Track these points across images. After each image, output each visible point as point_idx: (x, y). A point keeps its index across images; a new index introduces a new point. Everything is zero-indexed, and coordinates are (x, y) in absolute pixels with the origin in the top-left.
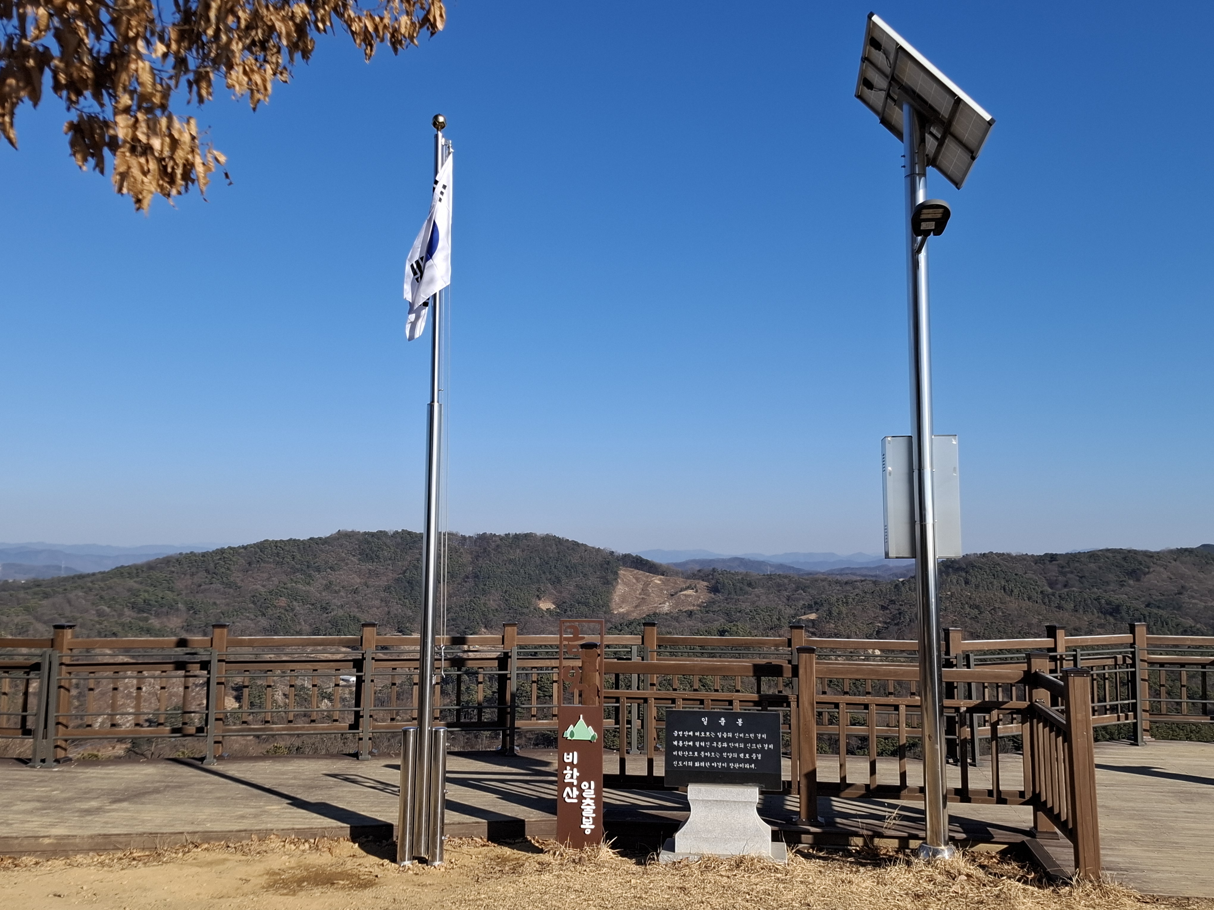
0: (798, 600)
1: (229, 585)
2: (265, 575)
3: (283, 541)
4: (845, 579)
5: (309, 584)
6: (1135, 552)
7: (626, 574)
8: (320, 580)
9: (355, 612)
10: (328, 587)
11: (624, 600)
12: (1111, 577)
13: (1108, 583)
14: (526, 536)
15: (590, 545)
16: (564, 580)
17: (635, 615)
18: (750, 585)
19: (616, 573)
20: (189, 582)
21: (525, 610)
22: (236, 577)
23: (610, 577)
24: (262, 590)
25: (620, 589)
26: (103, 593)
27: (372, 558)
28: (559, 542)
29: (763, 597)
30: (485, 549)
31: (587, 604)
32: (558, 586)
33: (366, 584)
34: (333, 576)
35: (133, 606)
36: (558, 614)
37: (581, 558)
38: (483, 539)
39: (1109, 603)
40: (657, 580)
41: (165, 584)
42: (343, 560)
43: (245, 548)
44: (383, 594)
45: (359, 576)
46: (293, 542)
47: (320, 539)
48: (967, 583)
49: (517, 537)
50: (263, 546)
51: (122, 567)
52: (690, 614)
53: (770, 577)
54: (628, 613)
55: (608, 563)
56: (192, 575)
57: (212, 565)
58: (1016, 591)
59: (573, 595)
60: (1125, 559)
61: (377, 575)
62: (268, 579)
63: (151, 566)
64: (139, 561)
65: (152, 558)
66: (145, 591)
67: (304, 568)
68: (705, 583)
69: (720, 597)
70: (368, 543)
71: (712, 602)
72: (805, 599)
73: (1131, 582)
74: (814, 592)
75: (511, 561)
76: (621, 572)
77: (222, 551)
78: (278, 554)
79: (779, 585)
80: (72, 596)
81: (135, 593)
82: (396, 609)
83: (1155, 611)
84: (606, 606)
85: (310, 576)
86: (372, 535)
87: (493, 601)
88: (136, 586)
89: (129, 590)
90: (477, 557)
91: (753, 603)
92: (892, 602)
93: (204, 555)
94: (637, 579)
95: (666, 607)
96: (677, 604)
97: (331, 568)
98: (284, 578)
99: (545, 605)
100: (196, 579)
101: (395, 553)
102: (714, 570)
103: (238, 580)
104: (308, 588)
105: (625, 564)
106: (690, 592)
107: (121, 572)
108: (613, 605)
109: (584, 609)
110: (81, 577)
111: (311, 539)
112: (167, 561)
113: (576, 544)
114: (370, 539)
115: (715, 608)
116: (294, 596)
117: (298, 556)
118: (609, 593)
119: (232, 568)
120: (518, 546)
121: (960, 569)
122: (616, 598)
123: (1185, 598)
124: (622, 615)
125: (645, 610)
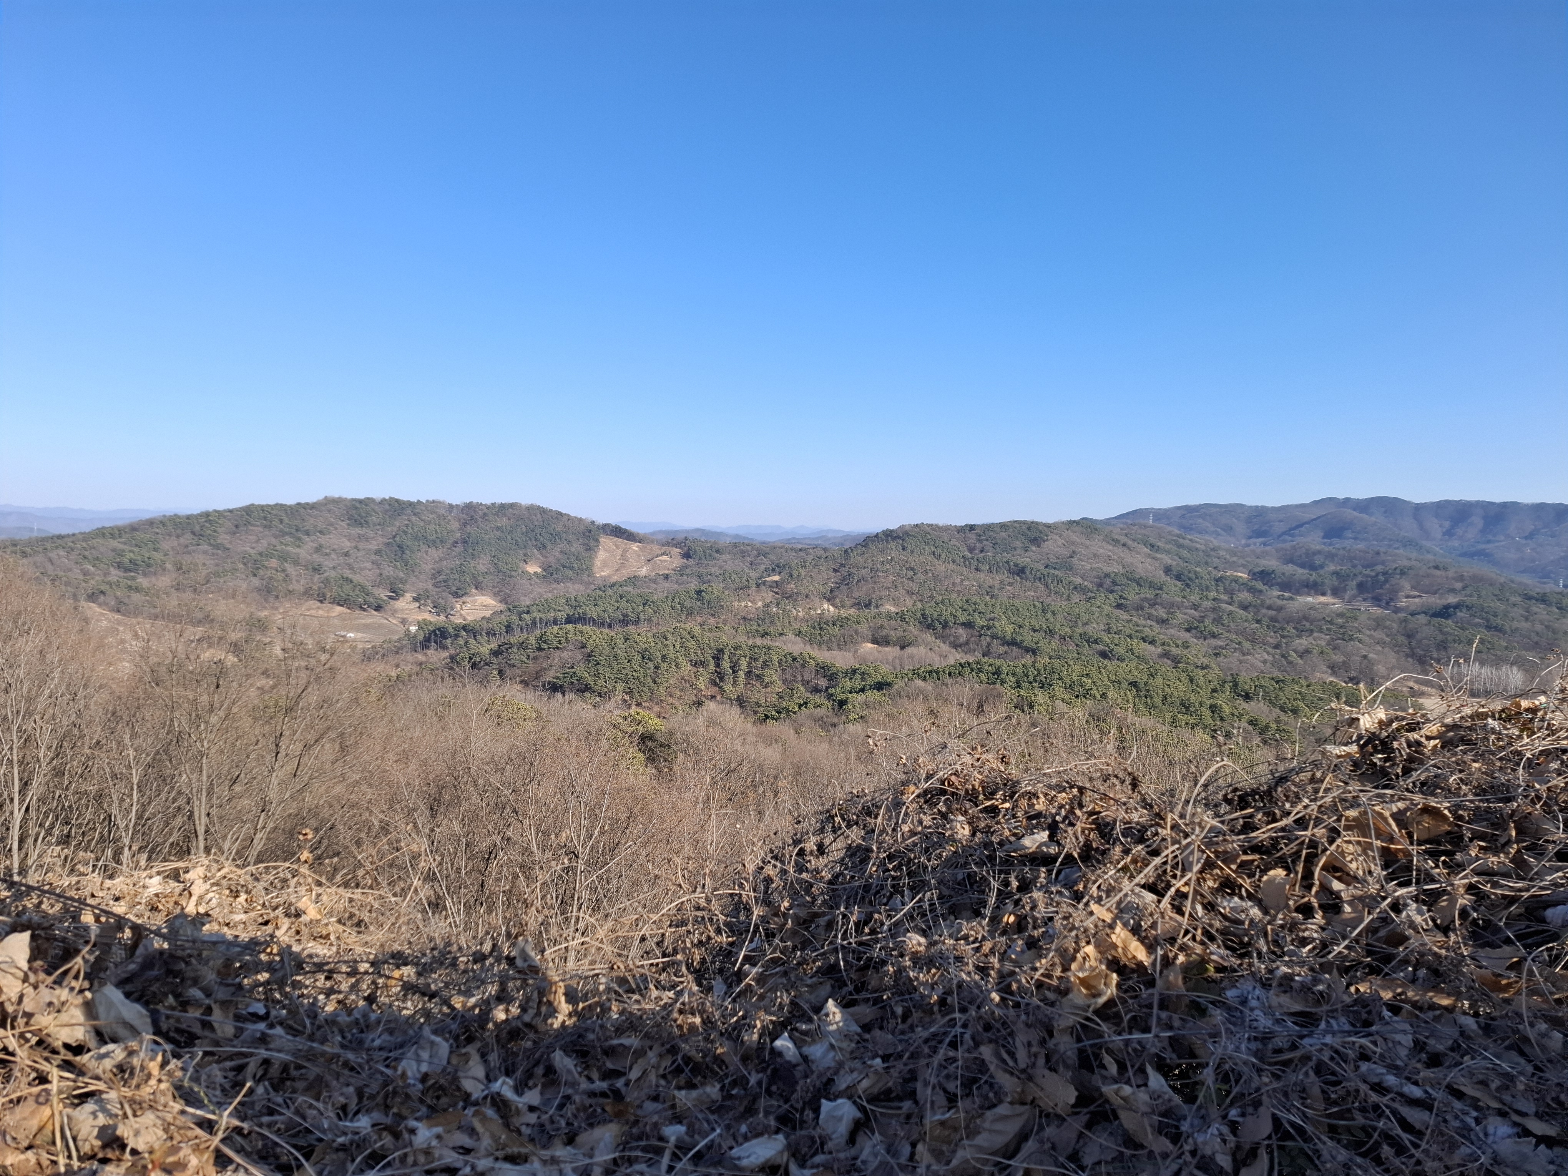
0: (760, 564)
1: (217, 546)
2: (253, 538)
4: (800, 546)
5: (299, 547)
6: (1037, 523)
7: (606, 541)
8: (309, 543)
9: (348, 573)
10: (318, 549)
11: (605, 565)
12: (1018, 544)
13: (1015, 549)
14: (512, 505)
15: (573, 514)
16: (549, 546)
17: (614, 579)
18: (718, 551)
19: (597, 541)
20: (175, 543)
21: (514, 574)
22: (224, 538)
23: (592, 543)
24: (252, 552)
25: (601, 555)
26: (87, 553)
27: (361, 524)
28: (543, 511)
29: (729, 562)
30: (472, 517)
31: (571, 568)
32: (544, 552)
33: (356, 547)
34: (323, 540)
35: (119, 566)
36: (545, 577)
37: (565, 526)
38: (470, 508)
39: (1016, 565)
40: (635, 547)
41: (150, 545)
42: (332, 525)
43: (230, 511)
44: (373, 557)
45: (349, 540)
46: (281, 507)
47: (307, 504)
48: (903, 549)
49: (503, 506)
50: (249, 510)
51: (104, 528)
52: (666, 577)
53: (735, 545)
54: (609, 576)
55: (590, 531)
56: (178, 536)
57: (197, 528)
58: (943, 556)
59: (558, 560)
60: (1029, 528)
61: (367, 540)
62: (258, 541)
63: (134, 528)
64: (120, 523)
65: (135, 520)
66: (130, 551)
67: (293, 531)
68: (679, 550)
69: (691, 562)
70: (356, 508)
71: (685, 567)
72: (765, 564)
73: (1034, 548)
74: (773, 557)
75: (498, 528)
76: (602, 540)
77: (207, 514)
78: (265, 518)
79: (743, 552)
80: (53, 555)
81: (121, 553)
82: (389, 571)
83: (1052, 571)
84: (589, 569)
85: (299, 539)
86: (361, 501)
87: (482, 564)
88: (121, 546)
89: (114, 550)
90: (465, 525)
91: (721, 567)
92: (842, 565)
93: (188, 517)
94: (617, 546)
95: (643, 571)
96: (653, 569)
97: (320, 532)
98: (273, 541)
99: (533, 568)
100: (182, 540)
101: (384, 519)
102: (686, 539)
103: (226, 542)
104: (297, 550)
105: (605, 533)
106: (665, 558)
107: (101, 533)
108: (595, 569)
109: (569, 573)
110: (60, 537)
111: (299, 504)
112: (151, 523)
113: (560, 514)
114: (358, 505)
115: (688, 571)
116: (283, 557)
117: (286, 520)
118: (591, 558)
119: (219, 530)
120: (504, 515)
121: (898, 537)
122: (598, 562)
123: (1075, 560)
124: (604, 578)
125: (625, 574)
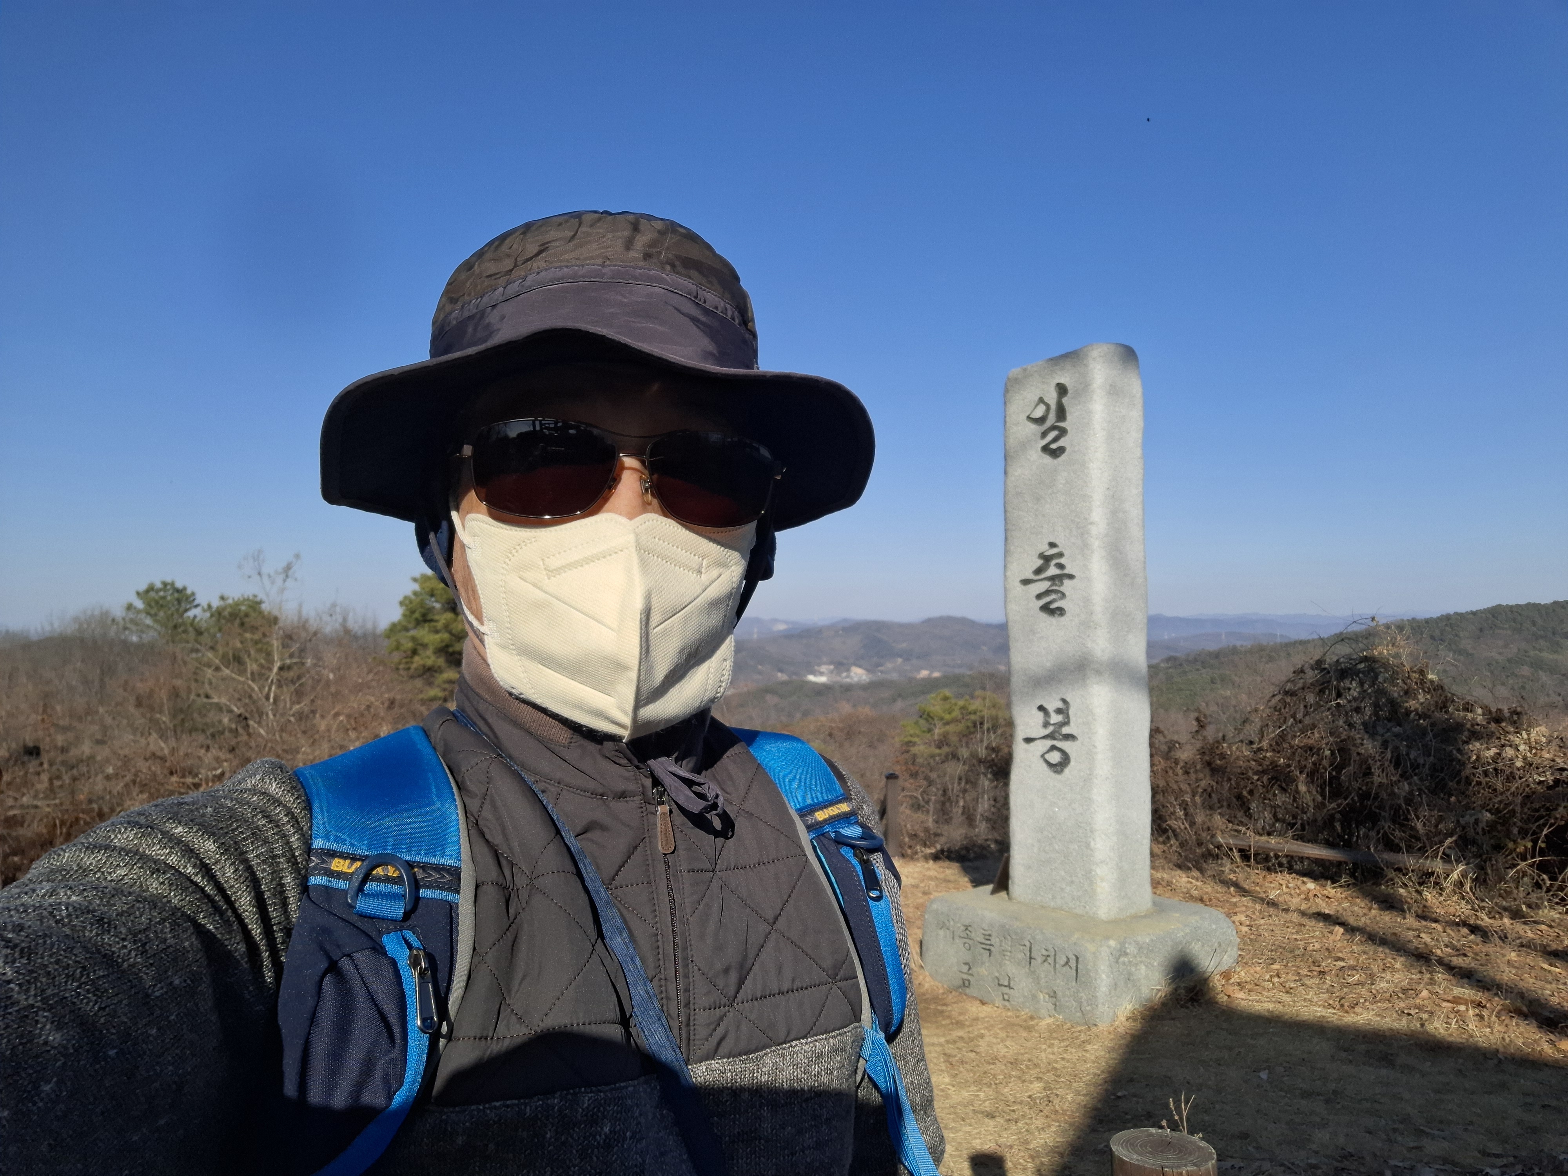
2: (1501, 643)
3: (1520, 606)
5: (1556, 652)
22: (1467, 644)
24: (1500, 658)
43: (1474, 613)
46: (1534, 607)
50: (1495, 612)
57: (1438, 632)
62: (1506, 646)
67: (1549, 634)
77: (1448, 617)
78: (1514, 620)
85: (1558, 644)
98: (1525, 645)
103: (1468, 647)
